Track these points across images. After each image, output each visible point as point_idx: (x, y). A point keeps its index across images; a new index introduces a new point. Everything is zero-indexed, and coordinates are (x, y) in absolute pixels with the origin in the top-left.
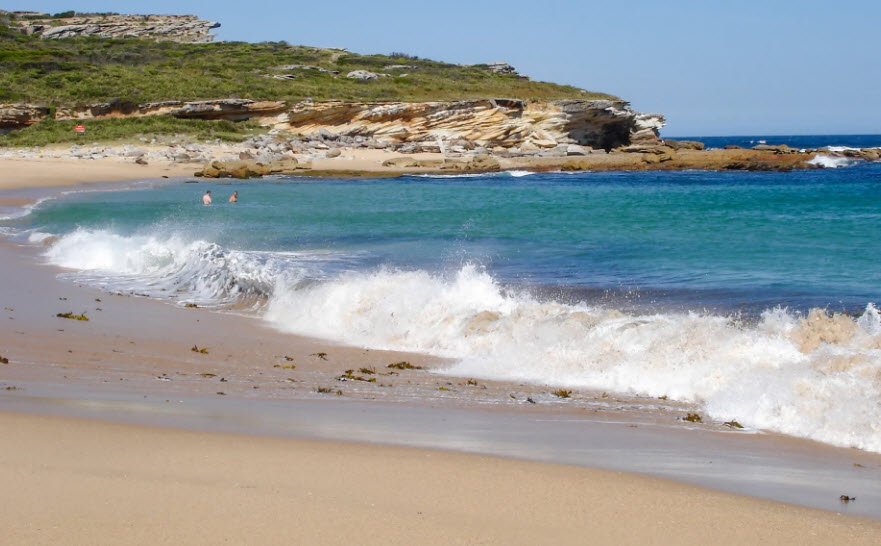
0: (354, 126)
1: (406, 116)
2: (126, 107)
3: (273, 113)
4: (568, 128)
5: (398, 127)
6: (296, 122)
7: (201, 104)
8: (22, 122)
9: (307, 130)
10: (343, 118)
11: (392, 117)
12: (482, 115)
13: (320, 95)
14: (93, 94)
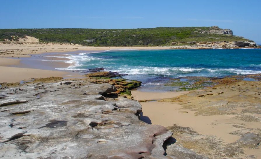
0: (206, 44)
1: (212, 43)
2: (184, 42)
3: (198, 43)
4: (235, 44)
5: (211, 44)
6: (200, 44)
7: (191, 42)
8: (175, 44)
9: (201, 45)
10: (205, 43)
11: (211, 43)
12: (222, 43)
13: (203, 41)
14: (181, 41)
